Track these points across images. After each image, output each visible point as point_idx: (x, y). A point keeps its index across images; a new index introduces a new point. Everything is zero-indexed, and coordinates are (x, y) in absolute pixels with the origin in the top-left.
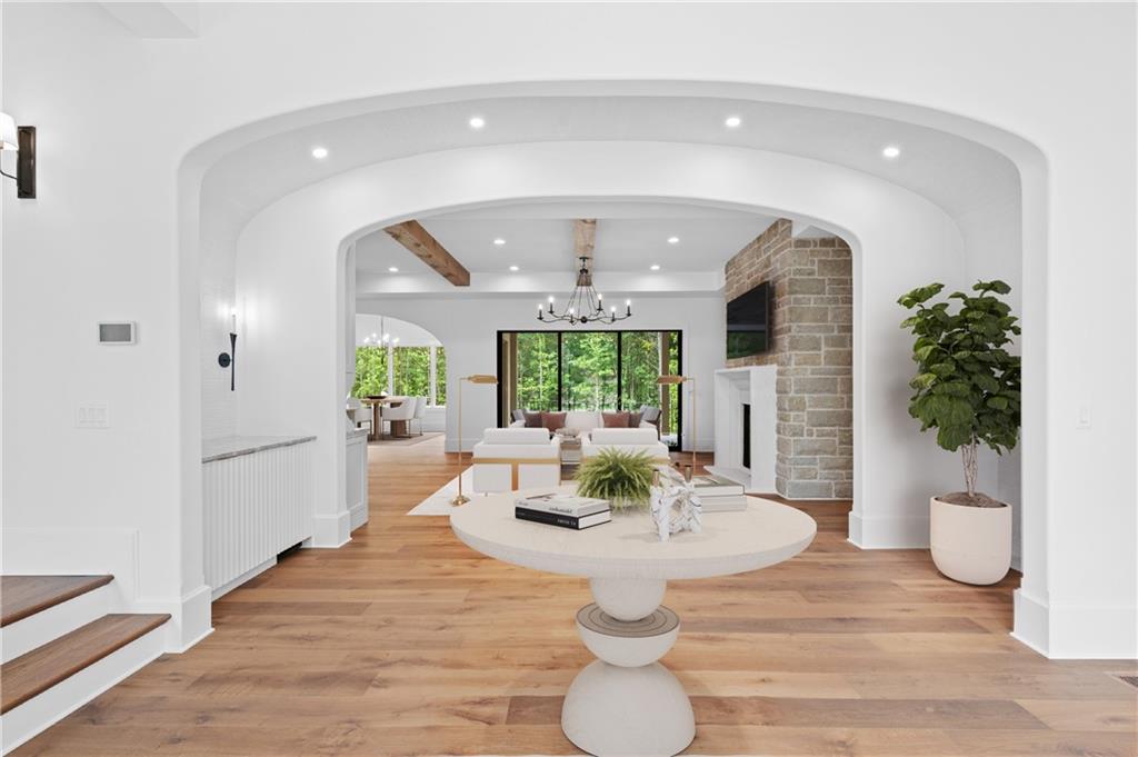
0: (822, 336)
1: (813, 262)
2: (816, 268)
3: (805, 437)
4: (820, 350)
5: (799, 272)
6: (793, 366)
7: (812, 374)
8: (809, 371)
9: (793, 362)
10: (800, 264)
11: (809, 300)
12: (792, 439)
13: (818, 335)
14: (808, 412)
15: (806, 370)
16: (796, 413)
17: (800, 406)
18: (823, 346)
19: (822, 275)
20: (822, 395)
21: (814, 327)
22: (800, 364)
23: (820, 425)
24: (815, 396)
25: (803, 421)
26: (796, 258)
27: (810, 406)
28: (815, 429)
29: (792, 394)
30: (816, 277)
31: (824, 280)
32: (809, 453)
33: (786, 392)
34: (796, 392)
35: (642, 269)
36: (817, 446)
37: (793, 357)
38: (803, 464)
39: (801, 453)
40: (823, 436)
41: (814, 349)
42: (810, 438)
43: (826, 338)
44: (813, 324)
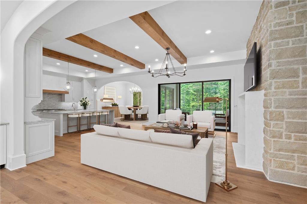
0: (300, 67)
1: (291, 15)
2: (294, 18)
3: (284, 140)
4: (298, 77)
5: (279, 24)
6: (273, 90)
7: (290, 95)
8: (288, 93)
9: (273, 87)
10: (279, 19)
11: (288, 42)
12: (273, 139)
13: (296, 67)
14: (286, 122)
15: (285, 92)
16: (276, 122)
17: (280, 117)
18: (301, 75)
19: (301, 22)
20: (300, 110)
21: (292, 62)
22: (278, 88)
23: (298, 132)
24: (293, 110)
25: (282, 128)
26: (276, 15)
27: (289, 118)
28: (293, 134)
29: (272, 109)
30: (295, 25)
31: (302, 26)
32: (287, 151)
33: (268, 108)
34: (277, 107)
35: (206, 54)
36: (294, 147)
37: (273, 84)
38: (282, 158)
39: (280, 150)
40: (300, 140)
41: (294, 77)
42: (288, 141)
43: (303, 68)
44: (293, 59)
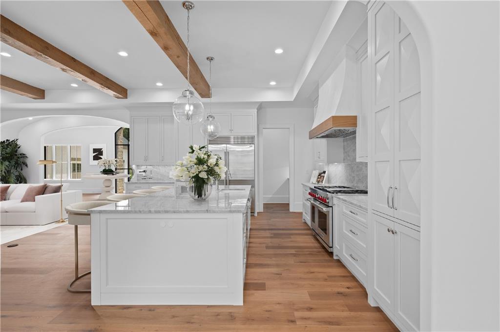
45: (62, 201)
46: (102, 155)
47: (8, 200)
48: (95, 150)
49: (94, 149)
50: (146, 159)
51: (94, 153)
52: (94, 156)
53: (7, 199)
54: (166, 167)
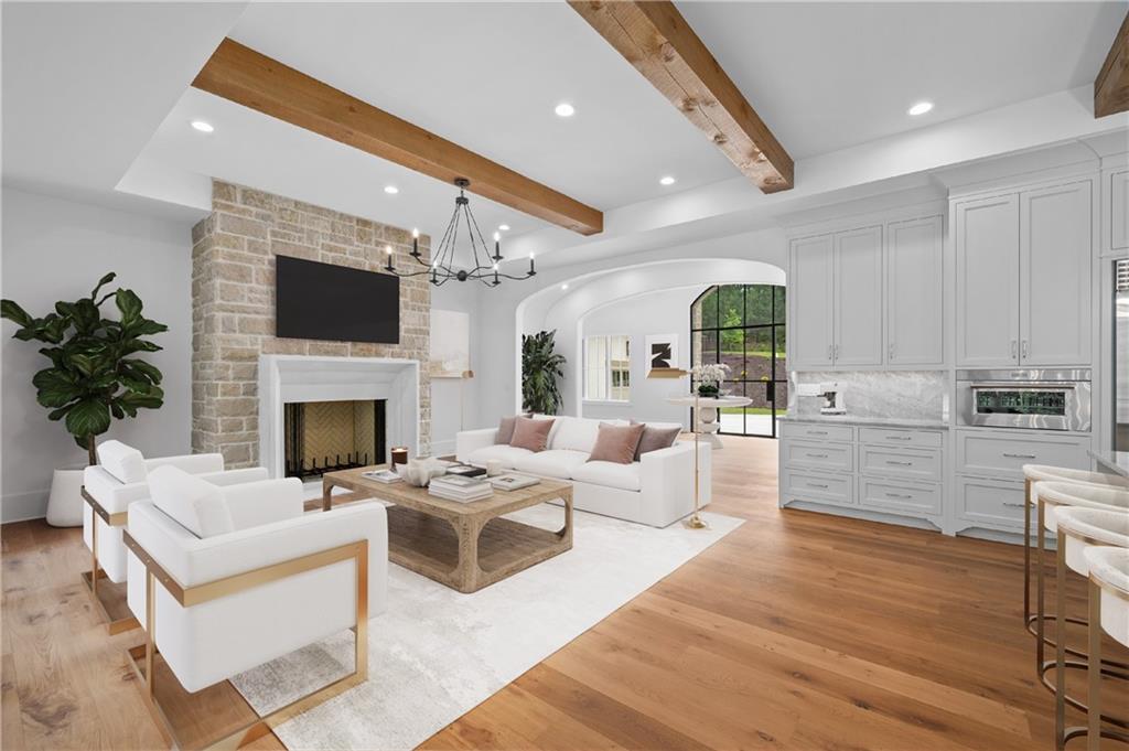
45: (697, 472)
46: (669, 358)
47: (551, 448)
48: (656, 348)
49: (653, 346)
50: (834, 353)
51: (653, 353)
52: (653, 361)
53: (548, 446)
54: (893, 376)
